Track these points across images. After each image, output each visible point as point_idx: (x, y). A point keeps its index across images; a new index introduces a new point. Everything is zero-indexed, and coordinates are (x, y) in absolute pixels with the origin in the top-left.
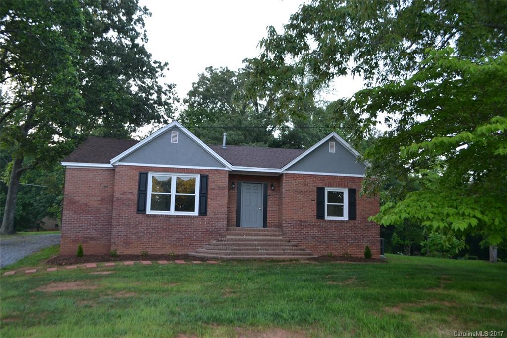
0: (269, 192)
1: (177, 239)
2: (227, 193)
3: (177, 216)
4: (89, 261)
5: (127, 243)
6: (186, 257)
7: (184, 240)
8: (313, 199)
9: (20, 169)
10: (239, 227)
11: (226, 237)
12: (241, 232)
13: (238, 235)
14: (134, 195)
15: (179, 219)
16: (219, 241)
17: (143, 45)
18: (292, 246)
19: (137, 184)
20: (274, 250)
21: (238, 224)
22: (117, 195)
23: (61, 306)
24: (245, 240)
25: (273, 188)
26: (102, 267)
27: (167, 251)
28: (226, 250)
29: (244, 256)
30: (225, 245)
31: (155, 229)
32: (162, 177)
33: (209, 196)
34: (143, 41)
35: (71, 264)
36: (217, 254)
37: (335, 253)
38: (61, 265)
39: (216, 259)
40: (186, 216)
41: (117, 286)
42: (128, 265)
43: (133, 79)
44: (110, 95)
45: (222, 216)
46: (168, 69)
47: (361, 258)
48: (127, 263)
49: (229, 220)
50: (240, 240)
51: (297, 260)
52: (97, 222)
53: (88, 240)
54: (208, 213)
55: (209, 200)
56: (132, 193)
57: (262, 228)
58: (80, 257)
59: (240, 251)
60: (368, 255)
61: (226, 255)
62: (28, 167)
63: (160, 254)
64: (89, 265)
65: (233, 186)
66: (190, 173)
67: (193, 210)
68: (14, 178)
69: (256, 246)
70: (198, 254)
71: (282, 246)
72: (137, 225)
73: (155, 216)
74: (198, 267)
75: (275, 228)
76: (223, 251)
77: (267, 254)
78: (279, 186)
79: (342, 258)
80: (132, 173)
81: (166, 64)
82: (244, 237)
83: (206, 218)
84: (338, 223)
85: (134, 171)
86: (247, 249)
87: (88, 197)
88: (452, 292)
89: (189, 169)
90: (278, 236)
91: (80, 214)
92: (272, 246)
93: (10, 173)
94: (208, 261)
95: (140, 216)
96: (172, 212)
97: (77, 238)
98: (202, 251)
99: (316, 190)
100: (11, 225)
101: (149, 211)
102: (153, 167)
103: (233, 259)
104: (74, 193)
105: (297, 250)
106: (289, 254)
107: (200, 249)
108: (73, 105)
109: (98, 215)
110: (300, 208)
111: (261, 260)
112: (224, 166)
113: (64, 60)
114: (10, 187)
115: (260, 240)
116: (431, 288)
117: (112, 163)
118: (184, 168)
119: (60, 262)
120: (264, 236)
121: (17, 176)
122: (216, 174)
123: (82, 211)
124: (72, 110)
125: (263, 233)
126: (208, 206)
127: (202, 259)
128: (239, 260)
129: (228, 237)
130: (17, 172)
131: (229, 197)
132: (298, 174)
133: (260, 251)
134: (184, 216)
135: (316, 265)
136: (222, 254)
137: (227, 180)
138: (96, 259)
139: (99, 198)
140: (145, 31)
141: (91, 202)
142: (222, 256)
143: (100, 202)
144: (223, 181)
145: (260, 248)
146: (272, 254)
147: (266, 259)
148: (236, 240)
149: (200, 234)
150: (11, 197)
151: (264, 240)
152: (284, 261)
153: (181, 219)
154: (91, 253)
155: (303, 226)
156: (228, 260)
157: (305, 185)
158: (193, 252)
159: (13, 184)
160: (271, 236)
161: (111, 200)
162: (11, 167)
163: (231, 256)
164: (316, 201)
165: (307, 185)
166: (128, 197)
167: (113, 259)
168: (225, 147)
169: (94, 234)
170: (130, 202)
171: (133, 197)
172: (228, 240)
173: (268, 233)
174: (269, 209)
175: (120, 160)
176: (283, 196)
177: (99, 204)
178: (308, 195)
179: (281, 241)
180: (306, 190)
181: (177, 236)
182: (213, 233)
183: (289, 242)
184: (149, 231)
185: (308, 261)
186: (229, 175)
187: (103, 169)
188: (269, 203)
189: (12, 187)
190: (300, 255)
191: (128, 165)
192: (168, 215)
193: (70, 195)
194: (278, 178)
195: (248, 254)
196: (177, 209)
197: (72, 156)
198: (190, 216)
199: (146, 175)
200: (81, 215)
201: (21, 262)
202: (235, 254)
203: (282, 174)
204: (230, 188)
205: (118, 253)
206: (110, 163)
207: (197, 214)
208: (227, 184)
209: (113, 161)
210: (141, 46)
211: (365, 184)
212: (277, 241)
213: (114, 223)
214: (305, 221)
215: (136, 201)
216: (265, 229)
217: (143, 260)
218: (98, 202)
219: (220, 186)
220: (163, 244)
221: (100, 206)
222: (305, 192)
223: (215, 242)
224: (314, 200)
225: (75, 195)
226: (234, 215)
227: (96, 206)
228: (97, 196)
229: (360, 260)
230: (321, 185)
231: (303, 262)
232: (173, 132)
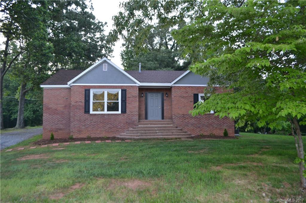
0: (165, 98)
1: (109, 128)
2: (138, 100)
3: (109, 114)
4: (55, 142)
5: (80, 131)
6: (114, 139)
7: (113, 129)
8: (192, 101)
9: (25, 91)
10: (147, 119)
11: (138, 126)
12: (147, 122)
13: (145, 124)
14: (82, 103)
15: (109, 116)
16: (134, 128)
17: (91, 12)
18: (178, 130)
19: (84, 96)
20: (167, 132)
22: (73, 103)
24: (150, 127)
25: (167, 95)
26: (61, 145)
27: (103, 135)
28: (137, 133)
29: (148, 137)
30: (137, 131)
31: (95, 122)
32: (99, 91)
33: (127, 102)
34: (91, 10)
35: (45, 144)
36: (131, 136)
37: (205, 134)
38: (40, 145)
39: (131, 139)
40: (114, 114)
41: (60, 156)
42: (76, 144)
44: (71, 44)
45: (135, 113)
46: (107, 26)
47: (222, 136)
48: (76, 143)
49: (140, 116)
50: (146, 127)
51: (180, 138)
52: (63, 120)
53: (58, 130)
54: (127, 112)
55: (127, 104)
56: (81, 102)
57: (161, 120)
58: (52, 139)
59: (146, 133)
60: (226, 134)
61: (137, 136)
62: (29, 89)
63: (99, 137)
64: (54, 145)
65: (142, 95)
66: (115, 88)
67: (118, 110)
68: (22, 96)
69: (156, 130)
70: (121, 136)
71: (172, 130)
72: (85, 120)
73: (95, 114)
74: (118, 144)
75: (169, 119)
76: (135, 134)
77: (162, 135)
78: (171, 94)
79: (210, 136)
80: (80, 90)
81: (106, 23)
82: (149, 126)
83: (126, 115)
84: (207, 115)
85: (82, 89)
86: (150, 133)
87: (57, 105)
89: (114, 86)
90: (170, 124)
91: (53, 115)
92: (166, 130)
93: (20, 93)
94: (126, 141)
95: (87, 115)
96: (106, 112)
97: (52, 129)
98: (124, 135)
99: (193, 96)
100: (22, 123)
101: (92, 112)
102: (93, 86)
103: (141, 139)
104: (49, 103)
105: (181, 132)
106: (175, 135)
107: (123, 134)
108: (47, 51)
109: (63, 116)
110: (183, 107)
111: (158, 139)
112: (136, 83)
114: (19, 101)
115: (158, 127)
117: (68, 84)
118: (112, 86)
119: (40, 143)
120: (161, 124)
121: (24, 94)
122: (131, 88)
123: (54, 113)
124: (46, 54)
125: (161, 123)
126: (127, 107)
127: (123, 139)
128: (144, 140)
129: (139, 126)
130: (23, 92)
131: (139, 101)
132: (182, 86)
133: (158, 133)
134: (113, 114)
135: (190, 141)
136: (135, 136)
137: (138, 91)
138: (60, 141)
139: (63, 106)
140: (92, 4)
141: (59, 108)
142: (134, 137)
143: (64, 108)
144: (136, 92)
145: (158, 131)
146: (165, 135)
147: (161, 138)
148: (144, 127)
149: (122, 125)
150: (21, 107)
151: (161, 127)
152: (172, 139)
153: (111, 116)
154: (61, 138)
155: (185, 118)
156: (138, 140)
157: (186, 93)
158: (118, 135)
159: (21, 99)
160: (166, 124)
161: (68, 106)
162: (20, 90)
163: (140, 137)
164: (193, 102)
165: (188, 93)
166: (79, 104)
167: (70, 140)
168: (141, 72)
169: (62, 126)
170: (80, 107)
171: (82, 104)
172: (139, 128)
173: (164, 123)
174: (165, 108)
175: (73, 83)
176: (173, 100)
177: (63, 109)
178: (188, 99)
179: (171, 127)
180: (187, 96)
181: (108, 126)
182: (130, 124)
183: (177, 127)
184: (92, 124)
185: (186, 139)
186: (139, 89)
187: (64, 88)
188: (165, 104)
189: (21, 101)
190: (183, 135)
191: (78, 86)
192: (103, 114)
193: (46, 104)
194: (168, 90)
195: (150, 136)
196: (108, 111)
197: (47, 82)
198: (116, 114)
199: (89, 90)
200: (54, 116)
202: (142, 136)
203: (172, 87)
204: (140, 96)
205: (74, 137)
206: (67, 84)
207: (120, 113)
208: (138, 94)
209: (69, 83)
212: (169, 127)
213: (72, 119)
214: (187, 115)
215: (84, 107)
216: (163, 120)
217: (88, 140)
218: (63, 108)
219: (134, 95)
220: (100, 131)
221: (64, 110)
222: (186, 97)
223: (132, 129)
224: (192, 102)
225: (49, 104)
226: (144, 112)
227: (61, 110)
228: (62, 104)
229: (220, 137)
230: (196, 93)
231: (183, 139)
232: (104, 64)
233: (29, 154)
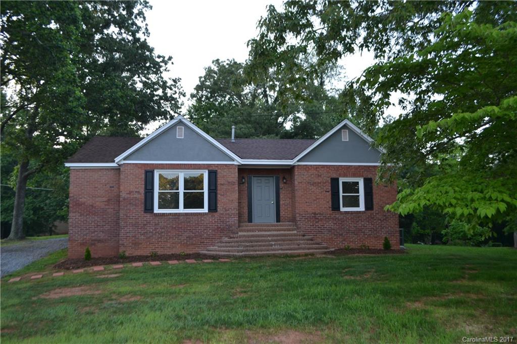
0: (281, 185)
1: (187, 237)
2: (237, 188)
3: (187, 214)
4: (96, 264)
5: (136, 244)
6: (198, 256)
7: (194, 239)
8: (327, 190)
9: (26, 173)
10: (252, 222)
11: (237, 233)
12: (253, 228)
13: (250, 231)
14: (141, 194)
15: (188, 217)
16: (231, 238)
17: (145, 39)
18: (307, 240)
19: (143, 183)
20: (288, 244)
21: (250, 220)
22: (123, 195)
23: (61, 314)
24: (258, 236)
25: (285, 181)
26: (110, 270)
27: (178, 250)
28: (238, 247)
29: (258, 253)
30: (237, 242)
31: (163, 228)
32: (169, 174)
33: (218, 192)
34: (145, 35)
35: (78, 268)
36: (229, 251)
37: (352, 246)
38: (68, 269)
39: (228, 257)
40: (196, 213)
41: (122, 289)
42: (136, 267)
43: (137, 76)
44: (114, 92)
45: (233, 212)
46: (172, 63)
47: (380, 250)
48: (135, 264)
49: (240, 215)
50: (252, 236)
51: (312, 254)
52: (104, 224)
53: (96, 242)
54: (218, 210)
55: (219, 196)
56: (139, 192)
57: (276, 223)
58: (88, 260)
59: (253, 247)
60: (387, 247)
61: (238, 252)
62: (34, 171)
63: (170, 253)
64: (96, 268)
65: (243, 180)
66: (197, 169)
67: (203, 207)
68: (20, 182)
69: (270, 241)
70: (209, 252)
71: (297, 240)
72: (145, 225)
73: (163, 214)
74: (209, 266)
75: (289, 222)
76: (235, 248)
77: (282, 249)
78: (291, 179)
79: (361, 250)
80: (137, 172)
81: (170, 58)
82: (257, 233)
83: (216, 215)
84: (354, 215)
85: (140, 169)
86: (260, 246)
87: (94, 199)
88: (478, 283)
89: (196, 164)
90: (292, 231)
91: (86, 216)
92: (287, 241)
93: (17, 177)
94: (220, 260)
95: (148, 215)
96: (181, 210)
97: (84, 241)
98: (214, 249)
99: (330, 181)
100: (20, 230)
101: (157, 210)
102: (160, 164)
103: (246, 256)
104: (80, 195)
105: (312, 244)
106: (304, 249)
107: (211, 247)
108: (75, 104)
109: (105, 217)
110: (314, 200)
111: (275, 256)
112: (233, 160)
113: (62, 58)
114: (17, 191)
115: (273, 236)
116: (456, 279)
117: (116, 162)
118: (192, 164)
119: (68, 266)
120: (278, 231)
121: (24, 180)
122: (225, 169)
123: (88, 213)
124: (74, 109)
125: (277, 228)
126: (218, 202)
127: (214, 257)
128: (252, 257)
129: (240, 233)
130: (23, 176)
131: (240, 192)
132: (311, 165)
133: (273, 246)
134: (194, 213)
135: (332, 259)
136: (235, 251)
137: (237, 174)
138: (104, 262)
139: (105, 199)
140: (147, 25)
141: (97, 203)
142: (235, 254)
143: (106, 203)
144: (233, 175)
145: (273, 243)
146: (287, 250)
147: (281, 254)
148: (248, 236)
149: (210, 232)
150: (18, 202)
151: (277, 236)
152: (299, 256)
153: (190, 217)
154: (100, 256)
155: (318, 219)
156: (241, 257)
157: (319, 176)
158: (204, 250)
159: (20, 188)
160: (285, 231)
161: (117, 200)
162: (17, 172)
163: (243, 253)
164: (330, 192)
165: (321, 176)
166: (135, 196)
167: (121, 261)
168: (234, 141)
169: (102, 236)
170: (137, 202)
171: (139, 196)
172: (240, 237)
173: (282, 228)
174: (281, 202)
175: (125, 159)
176: (296, 188)
177: (105, 205)
178: (322, 187)
179: (295, 235)
180: (319, 181)
181: (186, 234)
182: (225, 230)
183: (304, 236)
184: (157, 231)
185: (324, 256)
186: (239, 169)
187: (107, 169)
188: (281, 196)
189: (19, 192)
190: (316, 249)
191: (133, 164)
192: (176, 213)
193: (75, 197)
194: (290, 170)
195: (261, 251)
196: (186, 207)
197: (75, 157)
198: (199, 213)
199: (153, 173)
200: (88, 217)
201: (28, 268)
202: (247, 251)
203: (294, 166)
204: (240, 183)
205: (127, 254)
206: (114, 162)
207: (207, 211)
208: (236, 179)
209: (117, 159)
210: (144, 40)
211: (381, 171)
212: (292, 235)
213: (122, 223)
214: (320, 214)
215: (143, 201)
216: (279, 223)
217: (153, 260)
218: (104, 203)
219: (230, 181)
220: (173, 243)
221: (107, 207)
222: (318, 183)
223: (227, 239)
224: (328, 192)
225: (80, 197)
226: (246, 210)
227: (102, 207)
228: (104, 197)
229: (378, 251)
230: (335, 176)
231: (318, 256)
232: (177, 127)
233: (59, 286)
